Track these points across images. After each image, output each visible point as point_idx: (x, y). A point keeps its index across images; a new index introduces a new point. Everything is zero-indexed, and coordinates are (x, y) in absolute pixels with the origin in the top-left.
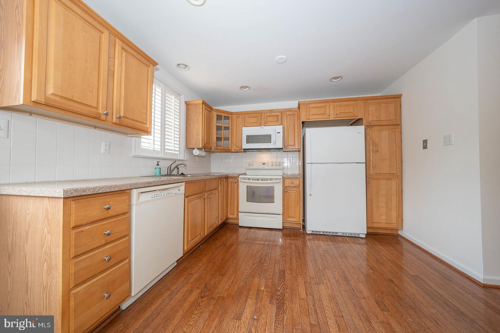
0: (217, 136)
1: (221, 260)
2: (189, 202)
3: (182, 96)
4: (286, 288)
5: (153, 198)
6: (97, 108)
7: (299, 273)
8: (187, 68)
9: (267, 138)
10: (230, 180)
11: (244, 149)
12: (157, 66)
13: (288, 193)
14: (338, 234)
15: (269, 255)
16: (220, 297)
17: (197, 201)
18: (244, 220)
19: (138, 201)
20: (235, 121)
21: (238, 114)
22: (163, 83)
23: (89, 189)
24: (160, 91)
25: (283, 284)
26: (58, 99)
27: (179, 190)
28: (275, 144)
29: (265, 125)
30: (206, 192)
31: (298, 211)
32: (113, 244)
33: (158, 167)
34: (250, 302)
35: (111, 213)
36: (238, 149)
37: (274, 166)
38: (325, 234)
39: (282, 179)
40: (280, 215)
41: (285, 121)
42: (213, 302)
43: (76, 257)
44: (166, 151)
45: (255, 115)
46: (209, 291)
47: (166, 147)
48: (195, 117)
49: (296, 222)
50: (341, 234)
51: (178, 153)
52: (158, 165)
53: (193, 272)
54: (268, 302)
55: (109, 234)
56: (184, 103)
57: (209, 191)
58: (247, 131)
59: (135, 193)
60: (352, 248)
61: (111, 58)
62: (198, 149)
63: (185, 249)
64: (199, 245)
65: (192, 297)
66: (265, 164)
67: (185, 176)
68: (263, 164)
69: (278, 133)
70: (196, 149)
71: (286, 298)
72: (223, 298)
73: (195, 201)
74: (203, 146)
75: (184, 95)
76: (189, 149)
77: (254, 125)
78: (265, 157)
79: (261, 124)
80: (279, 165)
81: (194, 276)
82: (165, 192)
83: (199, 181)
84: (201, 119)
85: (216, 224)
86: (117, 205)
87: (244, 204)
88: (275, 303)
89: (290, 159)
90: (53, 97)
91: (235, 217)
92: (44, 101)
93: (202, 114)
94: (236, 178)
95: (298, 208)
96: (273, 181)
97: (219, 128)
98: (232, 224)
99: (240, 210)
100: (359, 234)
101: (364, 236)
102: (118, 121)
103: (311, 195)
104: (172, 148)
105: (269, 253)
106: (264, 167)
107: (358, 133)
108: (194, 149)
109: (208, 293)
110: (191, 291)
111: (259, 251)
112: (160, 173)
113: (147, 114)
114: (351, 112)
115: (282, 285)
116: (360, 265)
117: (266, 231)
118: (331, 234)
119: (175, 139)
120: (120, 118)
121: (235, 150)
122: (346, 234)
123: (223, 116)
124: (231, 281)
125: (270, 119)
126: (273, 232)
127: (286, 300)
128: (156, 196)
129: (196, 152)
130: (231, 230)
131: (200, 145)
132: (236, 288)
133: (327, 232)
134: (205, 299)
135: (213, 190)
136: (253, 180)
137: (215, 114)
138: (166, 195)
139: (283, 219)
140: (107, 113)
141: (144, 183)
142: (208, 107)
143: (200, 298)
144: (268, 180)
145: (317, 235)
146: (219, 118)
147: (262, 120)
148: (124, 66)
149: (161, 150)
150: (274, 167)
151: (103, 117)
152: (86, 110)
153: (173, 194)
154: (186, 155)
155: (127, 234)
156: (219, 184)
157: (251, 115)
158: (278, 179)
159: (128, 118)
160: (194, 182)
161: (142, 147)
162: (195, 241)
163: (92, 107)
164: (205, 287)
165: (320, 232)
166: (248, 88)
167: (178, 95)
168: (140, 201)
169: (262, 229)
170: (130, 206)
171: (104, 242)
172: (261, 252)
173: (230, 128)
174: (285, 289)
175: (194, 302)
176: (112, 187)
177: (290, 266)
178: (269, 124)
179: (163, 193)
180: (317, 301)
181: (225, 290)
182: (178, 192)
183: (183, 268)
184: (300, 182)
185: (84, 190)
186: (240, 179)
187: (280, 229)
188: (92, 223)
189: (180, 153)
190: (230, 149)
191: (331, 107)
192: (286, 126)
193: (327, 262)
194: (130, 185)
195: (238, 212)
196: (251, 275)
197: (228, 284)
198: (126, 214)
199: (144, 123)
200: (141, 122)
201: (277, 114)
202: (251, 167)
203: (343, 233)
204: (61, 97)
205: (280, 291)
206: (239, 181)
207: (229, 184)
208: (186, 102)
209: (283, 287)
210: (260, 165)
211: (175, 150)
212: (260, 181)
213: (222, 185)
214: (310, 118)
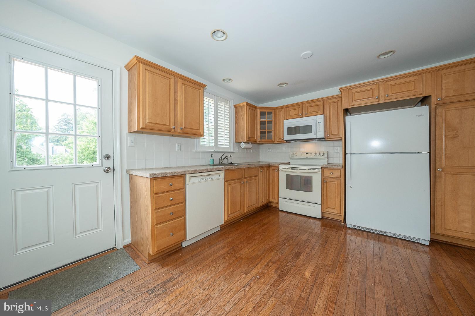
0: (262, 130)
1: (252, 233)
2: (228, 185)
3: (231, 102)
4: (295, 266)
5: (200, 181)
6: (169, 125)
7: (315, 259)
8: (231, 81)
9: (307, 129)
10: (271, 169)
11: (286, 140)
12: (206, 87)
13: (327, 184)
14: (387, 234)
15: (294, 238)
16: (240, 257)
17: (236, 184)
18: (284, 205)
19: (189, 181)
20: (278, 115)
21: (280, 108)
22: (215, 95)
23: (161, 174)
24: (213, 102)
25: (294, 263)
26: (150, 124)
27: (220, 176)
28: (316, 133)
29: (306, 115)
30: (246, 178)
31: (338, 203)
32: (175, 206)
33: (212, 158)
34: (259, 266)
35: (173, 188)
36: (281, 140)
37: (318, 155)
38: (369, 230)
39: (320, 170)
40: (318, 204)
41: (328, 109)
42: (234, 258)
43: (156, 209)
44: (219, 146)
45: (296, 107)
46: (234, 251)
47: (219, 143)
48: (241, 117)
49: (336, 214)
50: (392, 235)
51: (229, 146)
52: (212, 157)
53: (229, 236)
54: (273, 271)
55: (172, 200)
56: (233, 106)
57: (248, 177)
58: (288, 123)
59: (187, 176)
60: (398, 252)
61: (176, 92)
62: (244, 142)
63: (226, 220)
64: (240, 219)
65: (222, 252)
66: (308, 154)
67: (233, 165)
68: (306, 154)
69: (319, 123)
70: (242, 142)
71: (290, 273)
72: (242, 258)
73: (235, 185)
74: (248, 140)
75: (232, 100)
76: (237, 142)
77: (296, 117)
78: (308, 147)
79: (302, 115)
80: (323, 154)
81: (229, 239)
82: (209, 177)
83: (238, 169)
84: (246, 117)
85: (256, 205)
86: (177, 184)
87: (283, 191)
88: (279, 273)
89: (336, 148)
90: (149, 124)
91: (277, 201)
92: (145, 127)
93: (247, 113)
94: (276, 167)
95: (339, 200)
96: (312, 171)
97: (263, 123)
98: (274, 207)
99: (280, 196)
100: (419, 240)
101: (427, 243)
102: (181, 131)
103: (351, 187)
104: (224, 144)
105: (296, 236)
106: (307, 156)
107: (417, 115)
108: (241, 142)
109: (233, 252)
110: (223, 248)
111: (287, 233)
112: (213, 163)
113: (200, 123)
114: (412, 90)
115: (292, 262)
116: (395, 270)
117: (303, 218)
118: (378, 232)
119: (226, 136)
120: (182, 129)
121: (278, 141)
122: (398, 235)
123: (266, 112)
124: (252, 249)
125: (311, 109)
126: (310, 220)
127: (289, 274)
128: (201, 179)
129: (243, 145)
130: (271, 212)
131: (245, 140)
132: (254, 255)
133: (372, 230)
134: (230, 255)
135: (253, 176)
136: (292, 169)
137: (259, 111)
138: (209, 179)
139: (322, 208)
140: (175, 127)
141: (193, 171)
142: (251, 107)
143: (227, 254)
144: (306, 170)
145: (358, 231)
146: (263, 114)
147: (303, 111)
148: (183, 95)
149: (215, 145)
150: (318, 157)
151: (173, 130)
152: (163, 128)
153: (215, 178)
154: (236, 148)
155: (184, 201)
156: (260, 172)
157: (292, 108)
158: (317, 169)
159: (187, 128)
160: (233, 170)
161: (201, 145)
162: (234, 215)
163: (166, 125)
164: (233, 248)
165: (363, 228)
166: (286, 85)
167: (227, 101)
168: (190, 182)
169: (300, 216)
170: (185, 185)
171: (169, 204)
172: (288, 234)
173: (273, 122)
174: (293, 266)
175: (222, 255)
176: (173, 173)
177: (309, 251)
178: (311, 115)
179: (207, 178)
180: (318, 284)
181: (245, 254)
182: (219, 177)
183: (224, 232)
184: (340, 173)
185: (159, 174)
186: (280, 168)
187: (319, 218)
188: (164, 192)
189: (230, 147)
190: (273, 141)
191: (381, 88)
192: (328, 114)
193: (353, 257)
194: (184, 172)
195: (279, 197)
196: (270, 248)
197: (249, 250)
198: (183, 189)
199: (198, 130)
200: (196, 129)
201: (318, 103)
202: (294, 157)
203: (394, 234)
204: (152, 123)
205: (288, 267)
206: (279, 170)
207: (271, 172)
208: (234, 106)
209: (292, 264)
210: (303, 154)
211: (226, 145)
212: (298, 171)
213: (262, 173)
214: (353, 104)
